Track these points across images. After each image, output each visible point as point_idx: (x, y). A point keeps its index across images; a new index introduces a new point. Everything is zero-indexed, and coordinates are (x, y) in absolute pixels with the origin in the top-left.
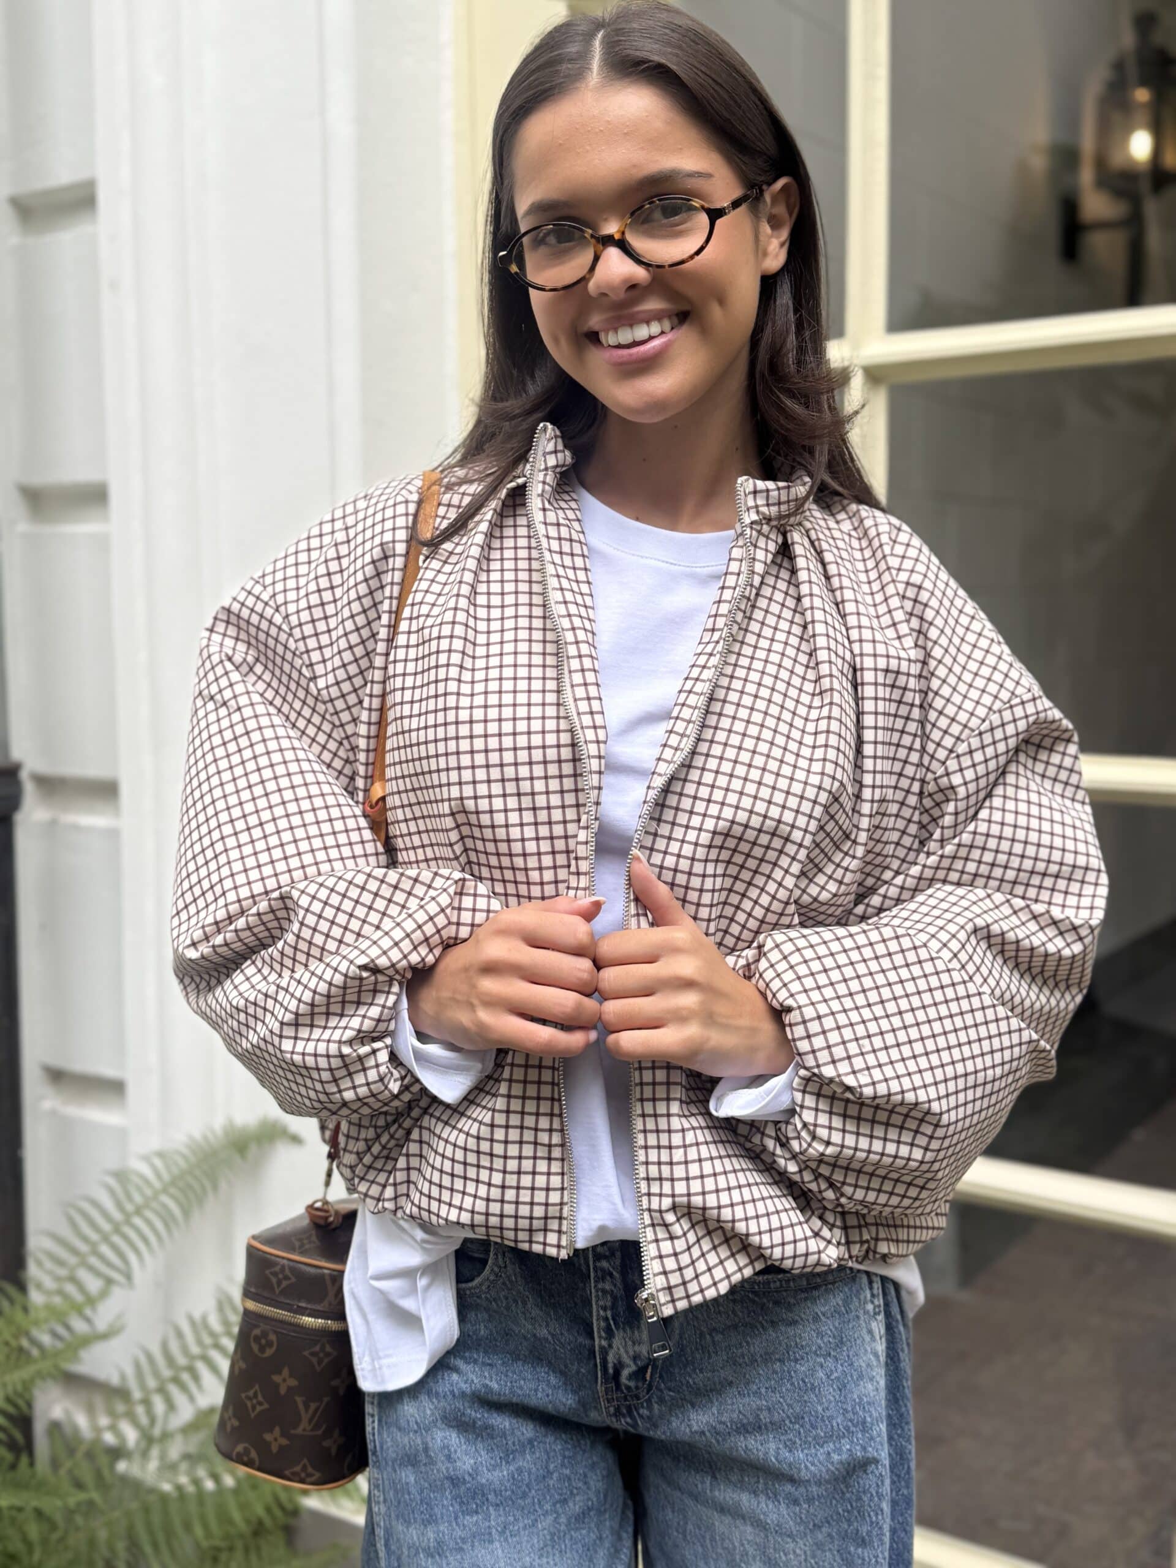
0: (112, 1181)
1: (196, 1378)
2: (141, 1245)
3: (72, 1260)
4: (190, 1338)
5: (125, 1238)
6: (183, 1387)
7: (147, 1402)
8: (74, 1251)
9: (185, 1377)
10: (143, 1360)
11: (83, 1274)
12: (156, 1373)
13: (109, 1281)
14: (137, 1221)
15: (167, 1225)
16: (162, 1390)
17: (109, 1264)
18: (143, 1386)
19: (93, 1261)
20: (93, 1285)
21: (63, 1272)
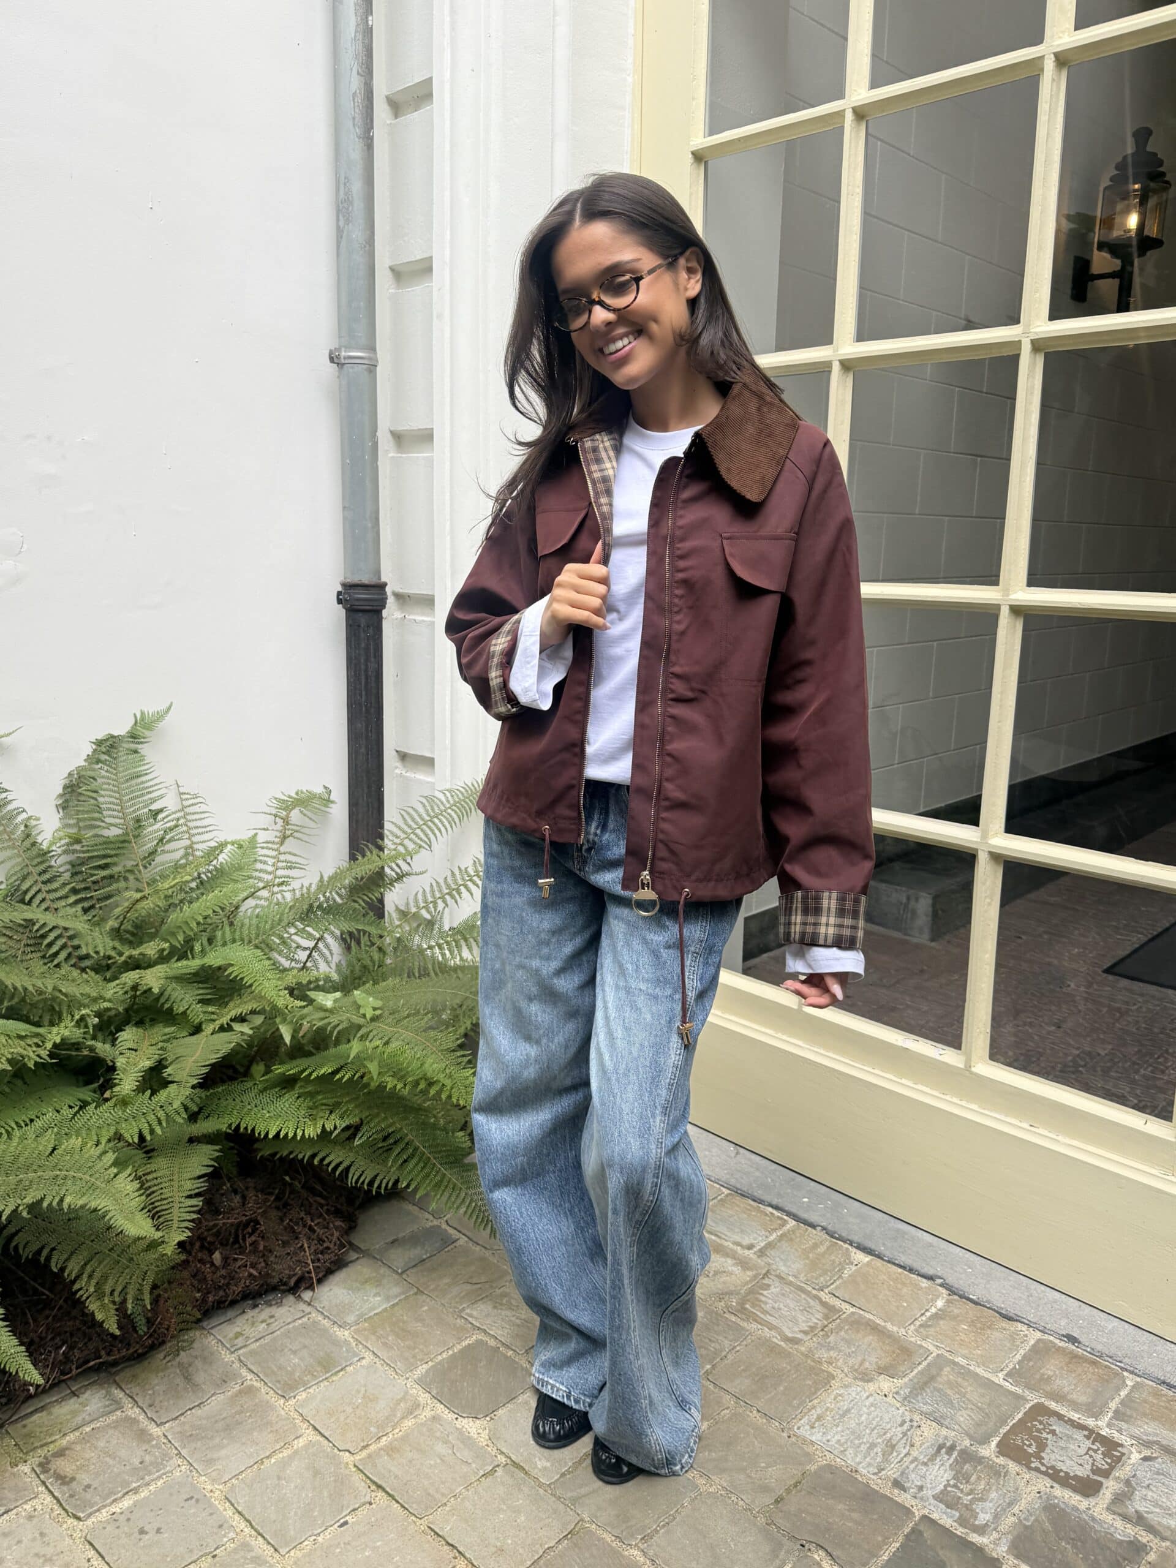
0: (424, 801)
1: (459, 893)
2: (436, 831)
3: (403, 836)
4: (458, 877)
5: (429, 827)
6: (453, 897)
7: (435, 903)
8: (405, 832)
9: (454, 892)
10: (434, 884)
11: (407, 842)
12: (440, 891)
13: (420, 847)
14: (436, 820)
15: (449, 822)
16: (442, 898)
17: (421, 840)
18: (433, 896)
19: (412, 836)
20: (411, 846)
21: (398, 841)
